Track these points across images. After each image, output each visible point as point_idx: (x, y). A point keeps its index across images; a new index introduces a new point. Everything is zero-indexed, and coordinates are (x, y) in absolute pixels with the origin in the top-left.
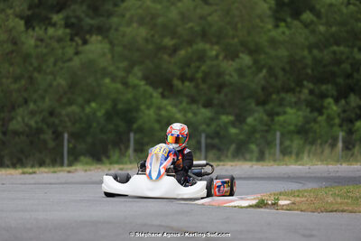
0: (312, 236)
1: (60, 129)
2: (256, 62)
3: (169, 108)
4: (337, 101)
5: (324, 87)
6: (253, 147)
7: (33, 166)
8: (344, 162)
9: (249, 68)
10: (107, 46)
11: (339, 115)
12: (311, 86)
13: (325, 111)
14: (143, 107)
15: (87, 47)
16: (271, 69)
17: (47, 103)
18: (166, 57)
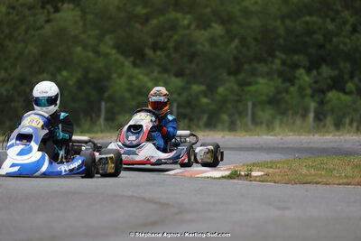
0: (286, 208)
2: (228, 32)
3: (141, 77)
4: (309, 71)
5: (296, 58)
6: (225, 117)
8: (317, 133)
9: (221, 37)
10: (79, 13)
11: (310, 86)
12: (283, 56)
13: (297, 81)
14: (114, 76)
15: (58, 15)
16: (243, 40)
17: (18, 71)
18: (137, 26)
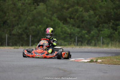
1: (29, 34)
2: (95, 13)
3: (65, 28)
5: (117, 22)
6: (93, 41)
7: (19, 46)
9: (93, 15)
10: (45, 6)
12: (113, 21)
13: (117, 30)
14: (57, 27)
15: (38, 7)
16: (100, 16)
17: (25, 25)
18: (65, 11)
